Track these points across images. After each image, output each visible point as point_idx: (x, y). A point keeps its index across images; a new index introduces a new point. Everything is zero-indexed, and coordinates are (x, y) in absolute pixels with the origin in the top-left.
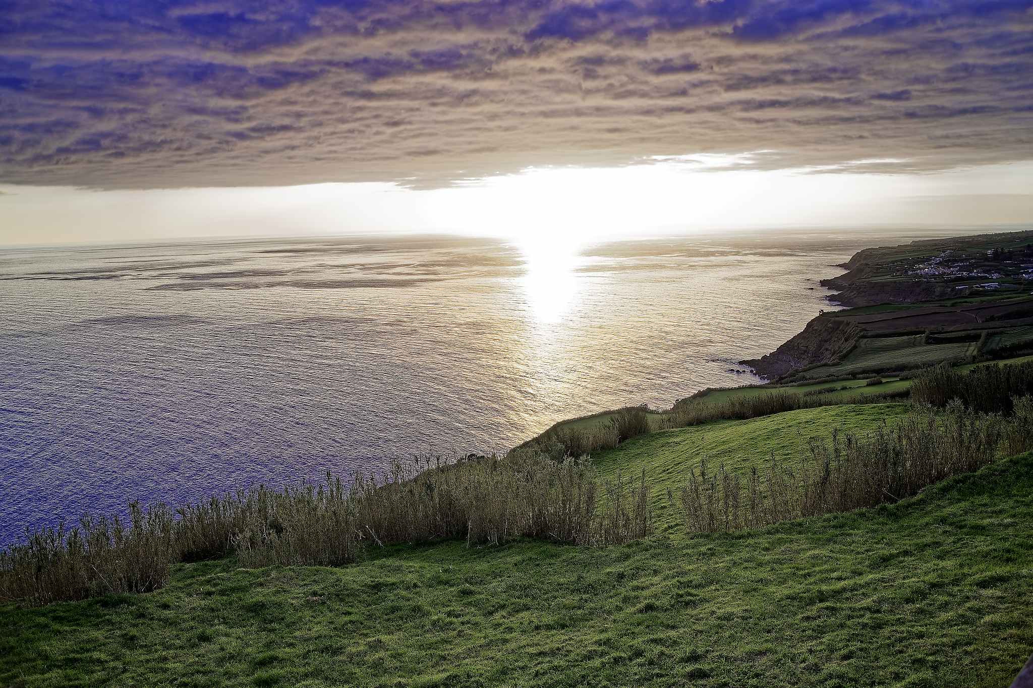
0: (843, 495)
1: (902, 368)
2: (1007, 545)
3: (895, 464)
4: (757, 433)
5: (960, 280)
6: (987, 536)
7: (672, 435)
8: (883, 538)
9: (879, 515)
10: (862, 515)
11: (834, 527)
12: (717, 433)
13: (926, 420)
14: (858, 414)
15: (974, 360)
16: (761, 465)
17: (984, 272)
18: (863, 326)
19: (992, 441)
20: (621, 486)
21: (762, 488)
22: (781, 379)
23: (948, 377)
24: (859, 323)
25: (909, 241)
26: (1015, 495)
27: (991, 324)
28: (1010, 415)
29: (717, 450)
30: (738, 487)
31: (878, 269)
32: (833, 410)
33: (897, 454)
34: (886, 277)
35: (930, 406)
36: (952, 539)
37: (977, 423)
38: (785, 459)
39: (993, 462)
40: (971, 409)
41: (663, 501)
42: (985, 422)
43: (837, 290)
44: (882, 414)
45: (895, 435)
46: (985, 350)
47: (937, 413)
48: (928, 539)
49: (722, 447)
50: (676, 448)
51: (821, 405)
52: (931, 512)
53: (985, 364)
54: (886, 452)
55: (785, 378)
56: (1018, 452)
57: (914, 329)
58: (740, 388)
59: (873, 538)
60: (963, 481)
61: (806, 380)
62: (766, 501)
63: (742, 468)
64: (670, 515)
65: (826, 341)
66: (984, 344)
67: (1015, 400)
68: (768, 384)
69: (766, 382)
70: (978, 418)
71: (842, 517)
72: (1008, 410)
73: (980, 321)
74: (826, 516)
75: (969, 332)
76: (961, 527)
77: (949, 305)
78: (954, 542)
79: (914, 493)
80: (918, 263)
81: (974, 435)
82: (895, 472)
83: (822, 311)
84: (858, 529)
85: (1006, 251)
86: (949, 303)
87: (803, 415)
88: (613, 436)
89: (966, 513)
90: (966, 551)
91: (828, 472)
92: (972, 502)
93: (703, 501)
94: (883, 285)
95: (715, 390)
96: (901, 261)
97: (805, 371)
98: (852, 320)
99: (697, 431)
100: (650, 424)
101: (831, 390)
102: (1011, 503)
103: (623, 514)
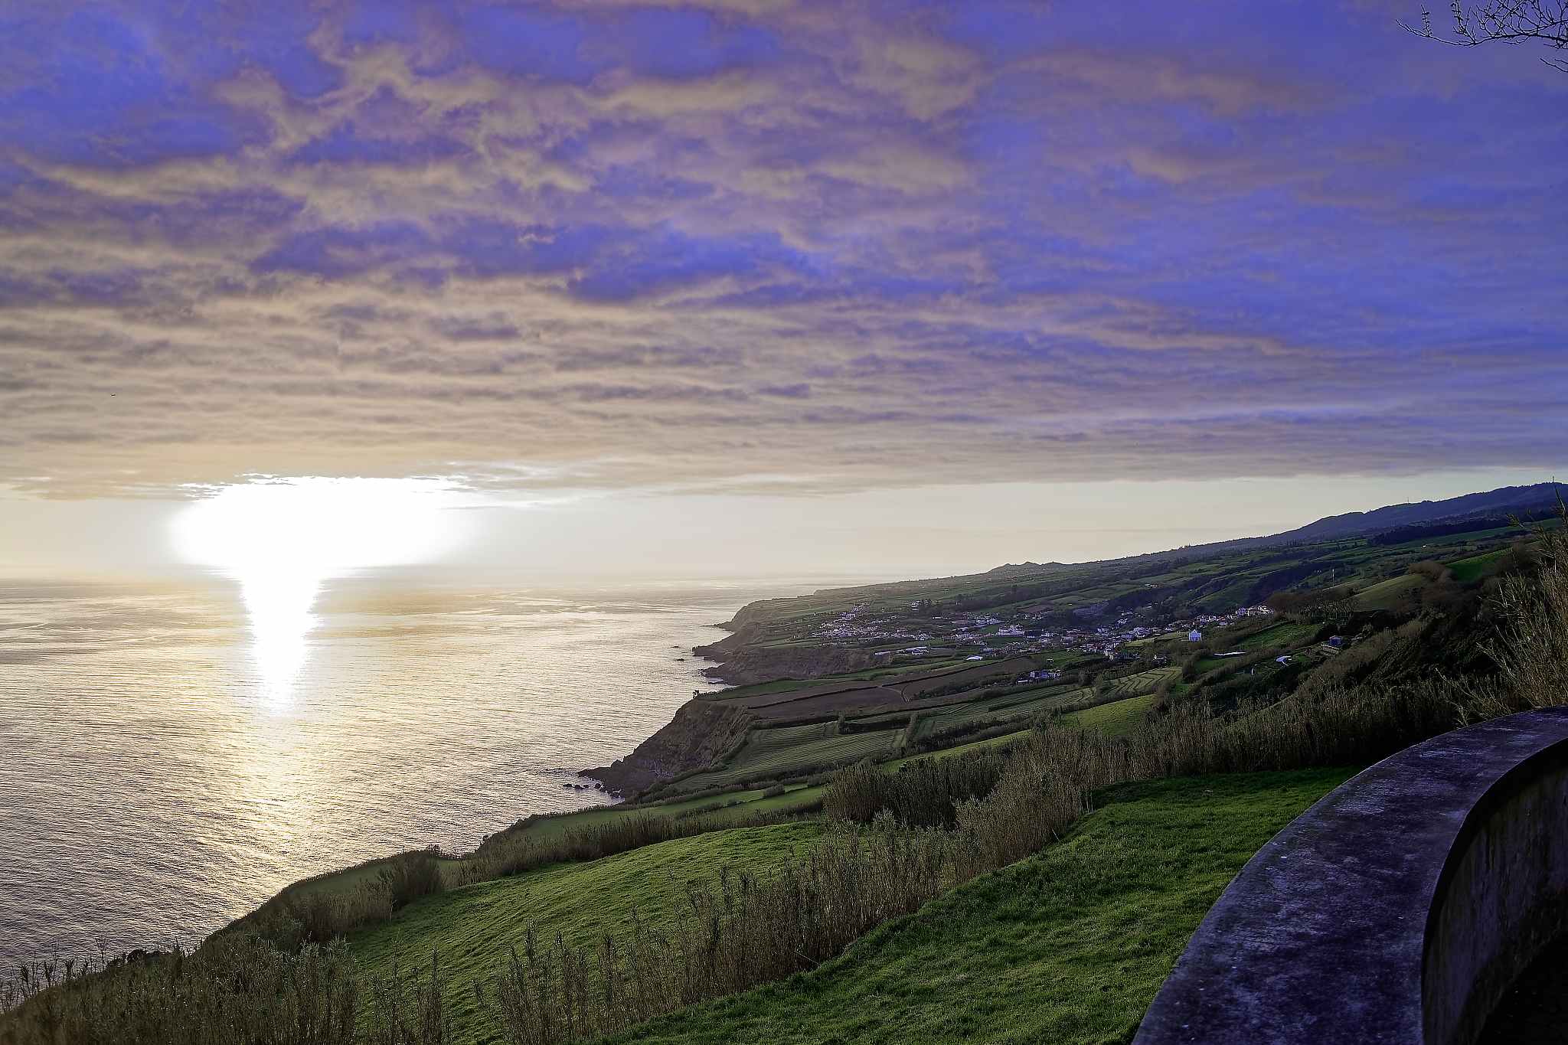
0: (742, 963)
1: (811, 770)
2: (963, 1011)
3: (810, 912)
4: (610, 881)
5: (881, 642)
6: (937, 1002)
7: (480, 892)
8: (801, 1024)
9: (793, 990)
10: (770, 993)
11: (731, 1016)
12: (549, 886)
13: (848, 845)
14: (754, 842)
15: (903, 753)
16: (617, 931)
17: (909, 632)
18: (755, 712)
19: (933, 866)
20: (397, 984)
21: (621, 966)
22: (642, 795)
23: (872, 779)
24: (749, 708)
25: (812, 592)
26: (967, 939)
27: (922, 703)
28: (953, 827)
29: (549, 911)
30: (584, 968)
31: (774, 630)
32: (719, 838)
33: (813, 897)
34: (783, 642)
35: (851, 822)
36: (893, 1013)
37: (914, 842)
38: (653, 918)
39: (936, 895)
40: (904, 824)
41: (469, 1001)
42: (922, 840)
43: (717, 662)
44: (788, 838)
45: (807, 869)
46: (914, 740)
47: (860, 834)
48: (862, 1018)
49: (558, 907)
50: (487, 914)
51: (700, 832)
52: (862, 977)
53: (919, 757)
54: (798, 894)
55: (648, 793)
56: (966, 878)
57: (822, 714)
58: (581, 813)
59: (788, 1026)
60: (901, 927)
61: (679, 794)
62: (628, 986)
63: (589, 938)
64: (480, 1023)
65: (704, 736)
66: (915, 731)
67: (958, 805)
68: (623, 803)
69: (620, 801)
70: (915, 835)
71: (742, 999)
72: (950, 820)
73: (907, 700)
74: (718, 1000)
75: (894, 714)
76: (904, 994)
77: (867, 679)
78: (896, 1018)
79: (837, 953)
80: (824, 621)
81: (910, 860)
82: (811, 922)
83: (698, 692)
84: (765, 1015)
85: (934, 603)
86: (867, 675)
87: (677, 848)
88: (384, 903)
89: (908, 972)
90: (911, 1028)
91: (716, 934)
92: (916, 956)
93: (531, 994)
94: (779, 653)
95: (544, 817)
96: (802, 618)
97: (674, 781)
98: (742, 704)
99: (518, 884)
100: (443, 876)
101: (715, 808)
102: (963, 951)
103: (404, 1031)
